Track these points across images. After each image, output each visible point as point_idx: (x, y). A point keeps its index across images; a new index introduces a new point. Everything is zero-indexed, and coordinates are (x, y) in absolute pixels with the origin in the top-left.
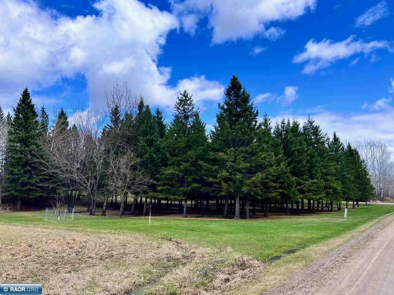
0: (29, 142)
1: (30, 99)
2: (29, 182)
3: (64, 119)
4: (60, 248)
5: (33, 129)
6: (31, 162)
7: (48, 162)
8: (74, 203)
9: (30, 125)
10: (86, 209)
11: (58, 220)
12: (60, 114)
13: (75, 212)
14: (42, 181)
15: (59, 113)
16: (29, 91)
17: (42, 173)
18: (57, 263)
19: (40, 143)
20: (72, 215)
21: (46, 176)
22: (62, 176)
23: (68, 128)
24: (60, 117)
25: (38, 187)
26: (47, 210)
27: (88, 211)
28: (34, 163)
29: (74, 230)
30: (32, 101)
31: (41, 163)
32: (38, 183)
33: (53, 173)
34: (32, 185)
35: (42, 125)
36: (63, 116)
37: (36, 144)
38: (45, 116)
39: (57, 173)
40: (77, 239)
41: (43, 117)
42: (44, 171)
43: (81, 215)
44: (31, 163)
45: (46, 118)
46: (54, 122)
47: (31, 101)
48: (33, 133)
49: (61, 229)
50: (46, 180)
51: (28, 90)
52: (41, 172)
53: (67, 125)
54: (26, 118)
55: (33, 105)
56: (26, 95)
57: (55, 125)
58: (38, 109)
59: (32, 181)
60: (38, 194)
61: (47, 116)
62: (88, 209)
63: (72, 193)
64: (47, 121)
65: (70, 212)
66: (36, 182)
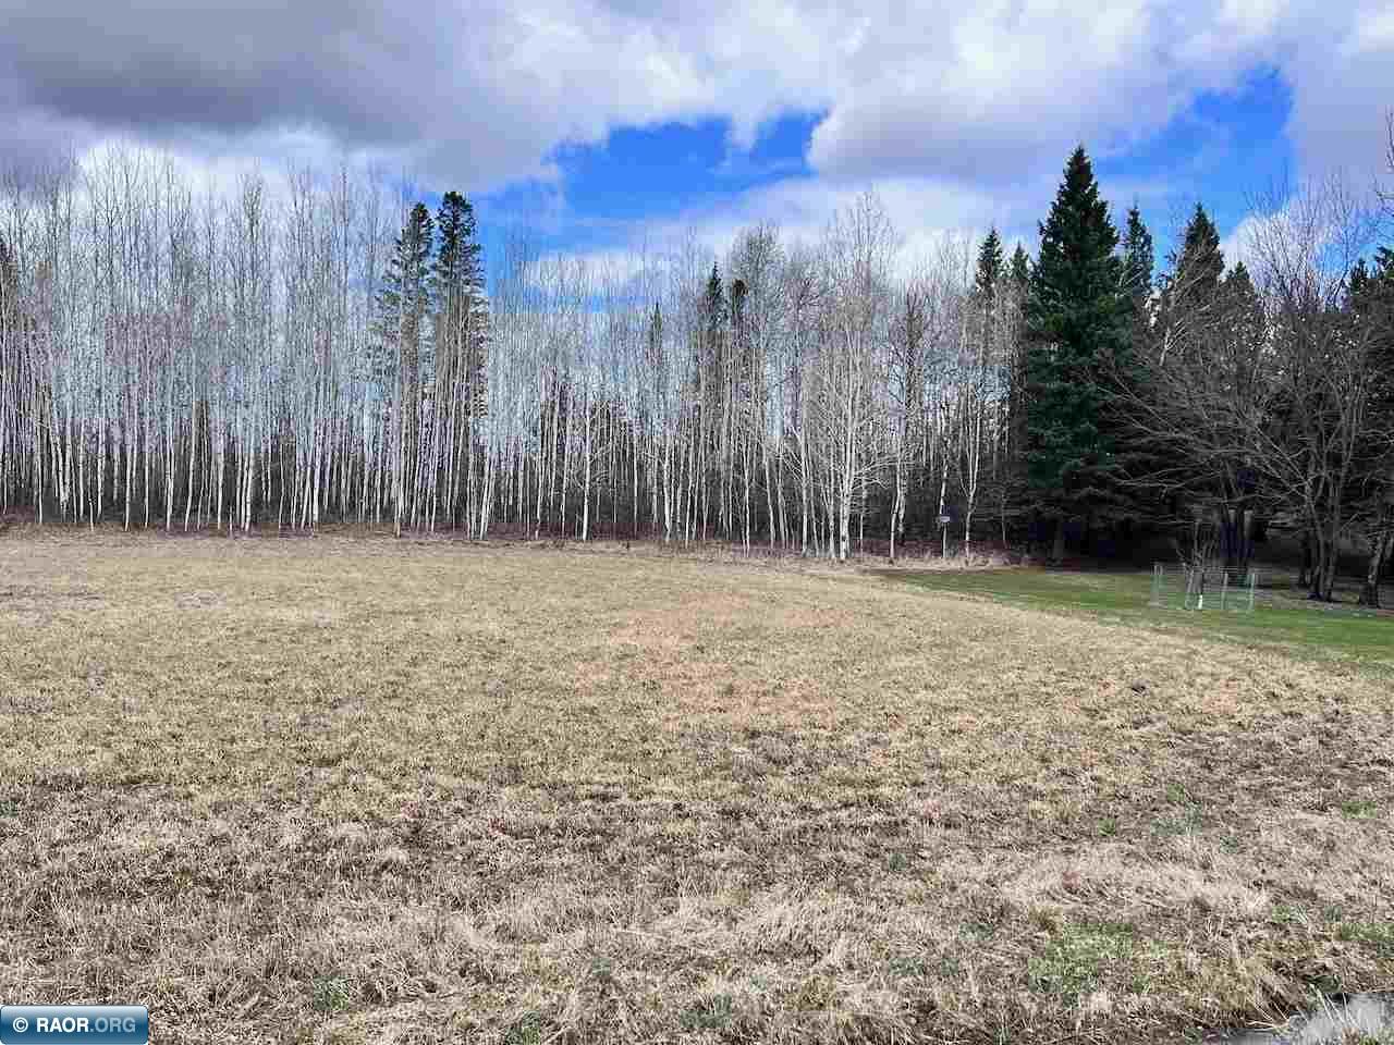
0: (1090, 336)
1: (1092, 183)
2: (1092, 474)
3: (1208, 243)
4: (1248, 709)
5: (1103, 288)
6: (1094, 405)
7: (1154, 403)
8: (1249, 555)
9: (1093, 278)
10: (1294, 577)
11: (1200, 606)
12: (1192, 229)
13: (1260, 586)
14: (1134, 470)
15: (1190, 224)
16: (1090, 156)
17: (1134, 442)
18: (1258, 767)
19: (1124, 335)
20: (1251, 596)
21: (1150, 451)
22: (1203, 453)
23: (1223, 277)
24: (1192, 239)
25: (1119, 490)
26: (1159, 572)
27: (1303, 585)
28: (1106, 407)
29: (1275, 649)
30: (1098, 190)
31: (1129, 408)
32: (1119, 476)
33: (1173, 442)
34: (1102, 483)
35: (1130, 276)
36: (1202, 235)
37: (1112, 343)
38: (1142, 240)
39: (1186, 441)
40: (1303, 683)
41: (1134, 243)
42: (1141, 434)
43: (1277, 598)
44: (1097, 410)
45: (1143, 246)
46: (1172, 258)
47: (1094, 190)
48: (1101, 303)
49: (1220, 640)
50: (1148, 466)
51: (1085, 154)
52: (1129, 438)
53: (1220, 267)
54: (1078, 253)
55: (1104, 204)
56: (1079, 171)
57: (1172, 271)
58: (1117, 218)
59: (1101, 470)
60: (1122, 517)
61: (1148, 240)
62: (1302, 579)
63: (1240, 516)
64: (1146, 260)
65: (1237, 582)
66: (1115, 472)
